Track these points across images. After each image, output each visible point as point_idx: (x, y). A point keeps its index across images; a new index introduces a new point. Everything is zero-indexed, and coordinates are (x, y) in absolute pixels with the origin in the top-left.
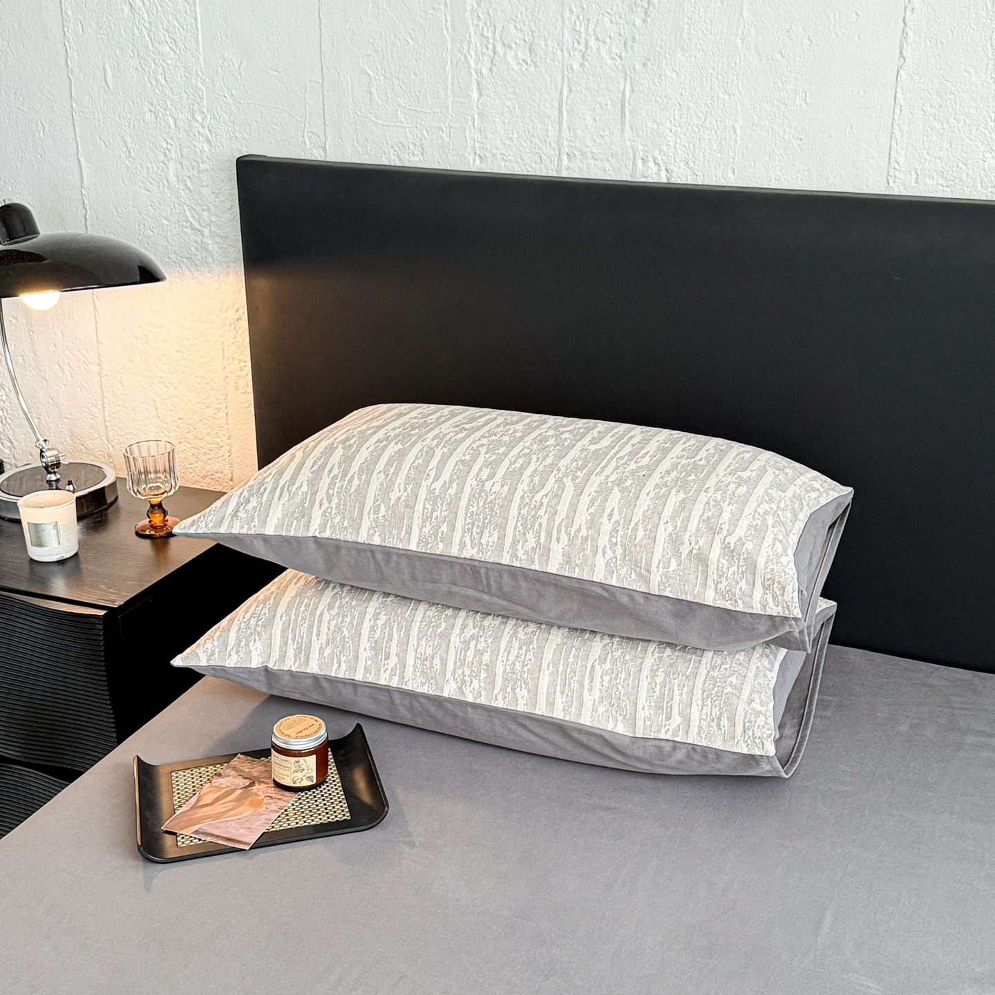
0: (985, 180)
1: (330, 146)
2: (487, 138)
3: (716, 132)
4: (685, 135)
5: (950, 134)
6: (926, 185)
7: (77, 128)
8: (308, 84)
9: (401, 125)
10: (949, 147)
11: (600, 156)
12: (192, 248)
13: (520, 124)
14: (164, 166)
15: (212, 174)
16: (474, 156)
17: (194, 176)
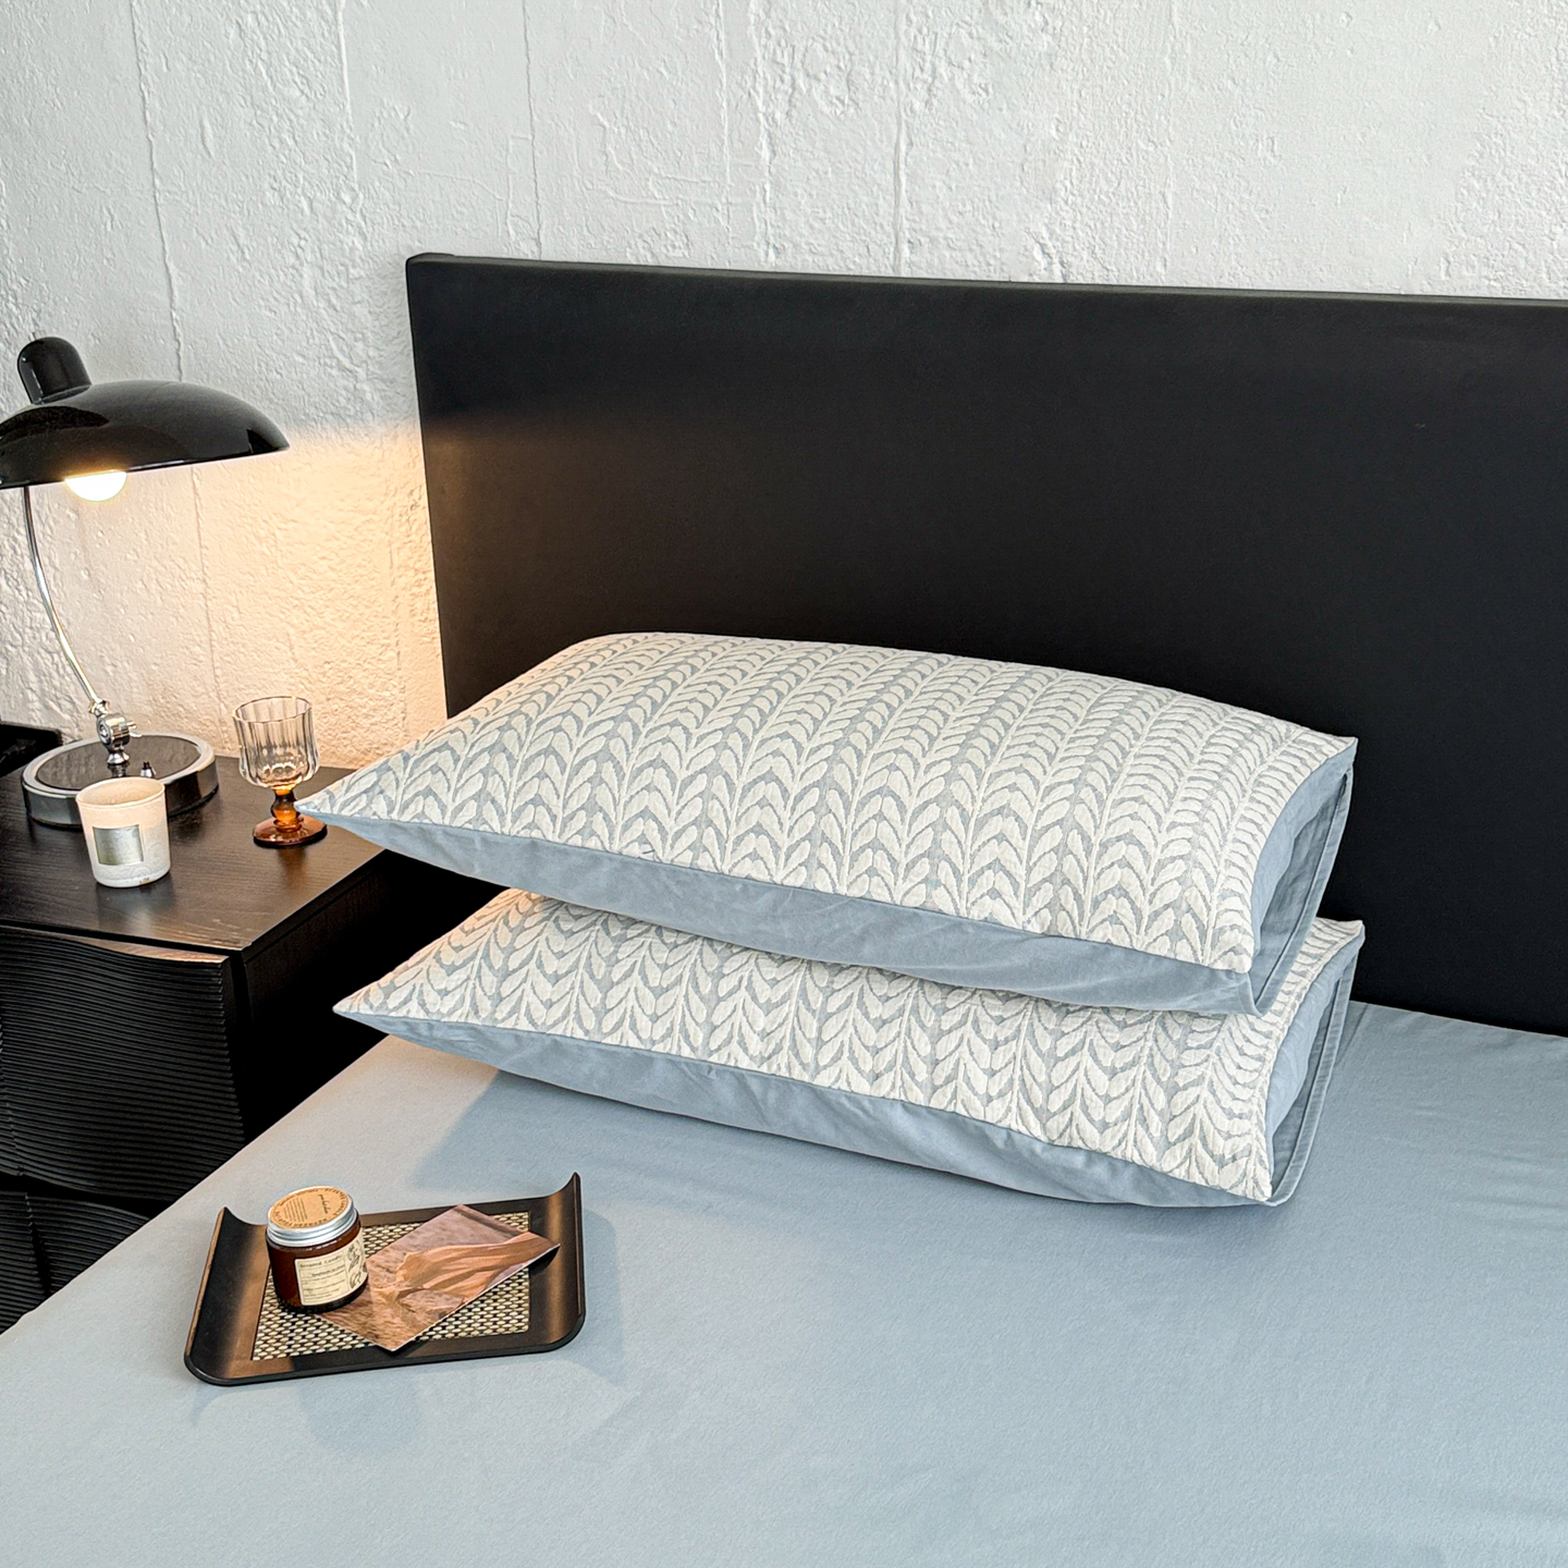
0: (1554, 268)
1: (546, 236)
2: (784, 219)
3: (1136, 203)
4: (1089, 208)
5: (1497, 198)
6: (1461, 277)
7: (162, 218)
8: (511, 143)
9: (653, 201)
10: (1496, 218)
11: (959, 244)
12: (341, 399)
13: (835, 196)
14: (294, 272)
15: (369, 284)
16: (765, 247)
17: (342, 287)
